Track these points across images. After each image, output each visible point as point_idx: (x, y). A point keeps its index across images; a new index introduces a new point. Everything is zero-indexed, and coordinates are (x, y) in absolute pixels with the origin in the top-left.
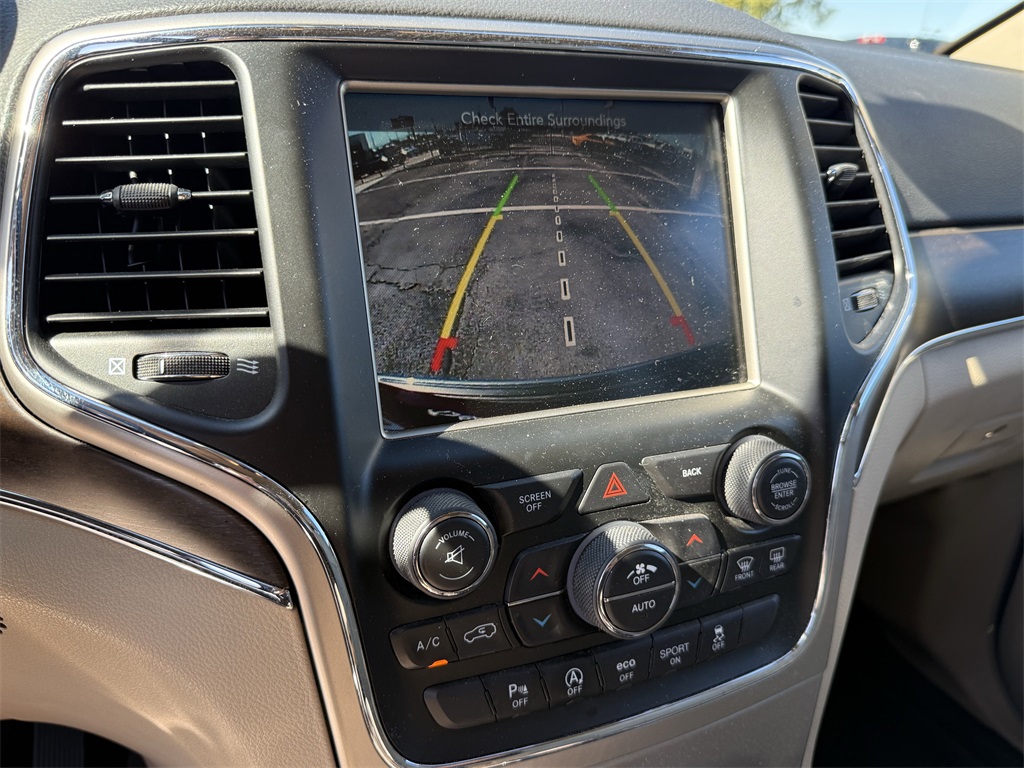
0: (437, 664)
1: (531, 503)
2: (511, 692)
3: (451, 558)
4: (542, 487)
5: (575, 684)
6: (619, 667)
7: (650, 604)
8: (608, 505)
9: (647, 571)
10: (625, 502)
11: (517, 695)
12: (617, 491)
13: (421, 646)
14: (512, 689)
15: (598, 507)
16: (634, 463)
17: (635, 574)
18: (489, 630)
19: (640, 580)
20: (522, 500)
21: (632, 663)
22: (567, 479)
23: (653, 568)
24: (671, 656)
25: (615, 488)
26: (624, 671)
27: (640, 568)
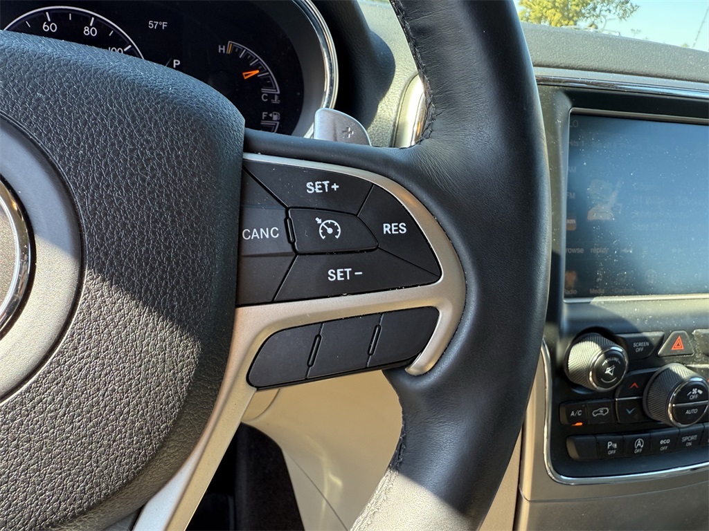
0: (577, 424)
1: (639, 347)
2: (609, 446)
3: (608, 371)
4: (645, 339)
5: (639, 447)
6: (662, 442)
7: (695, 411)
8: (673, 354)
9: (698, 393)
10: (682, 353)
11: (612, 448)
12: (678, 347)
13: (573, 414)
14: (610, 444)
15: (668, 354)
16: (690, 333)
17: (691, 394)
18: (605, 411)
19: (693, 397)
20: (635, 345)
21: (668, 441)
22: (657, 337)
23: (700, 392)
24: (687, 441)
25: (678, 345)
26: (664, 445)
27: (695, 391)
